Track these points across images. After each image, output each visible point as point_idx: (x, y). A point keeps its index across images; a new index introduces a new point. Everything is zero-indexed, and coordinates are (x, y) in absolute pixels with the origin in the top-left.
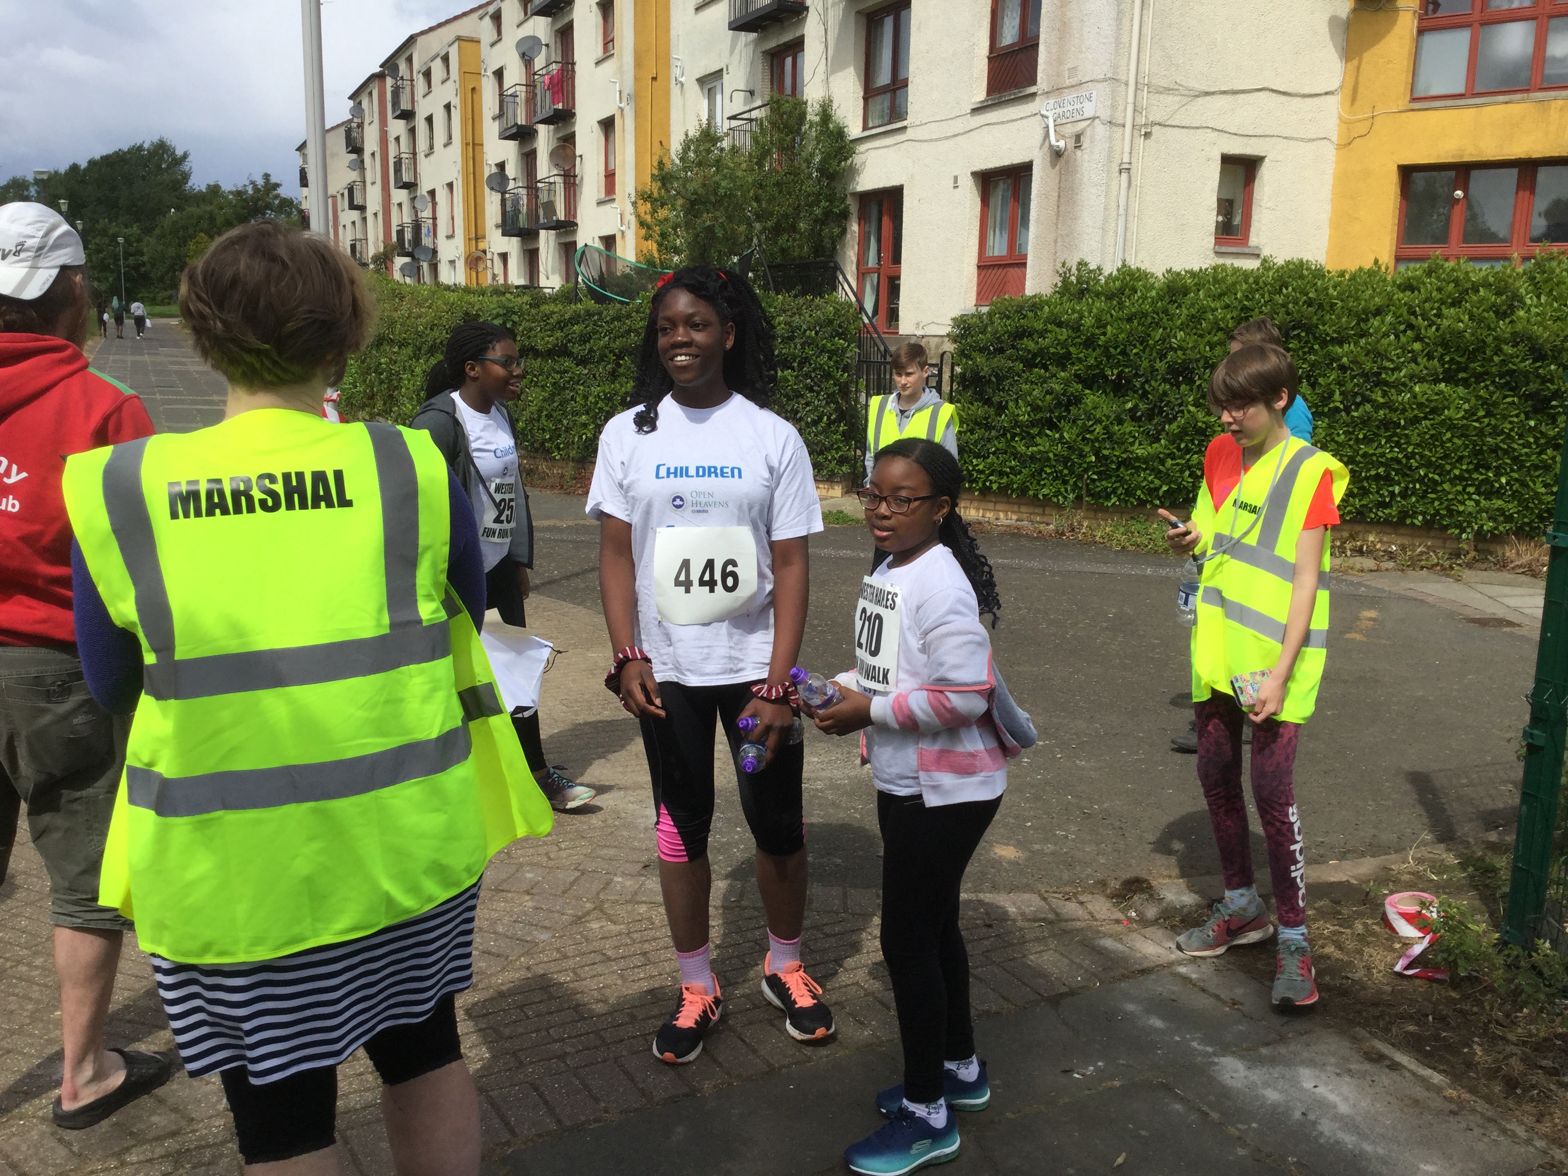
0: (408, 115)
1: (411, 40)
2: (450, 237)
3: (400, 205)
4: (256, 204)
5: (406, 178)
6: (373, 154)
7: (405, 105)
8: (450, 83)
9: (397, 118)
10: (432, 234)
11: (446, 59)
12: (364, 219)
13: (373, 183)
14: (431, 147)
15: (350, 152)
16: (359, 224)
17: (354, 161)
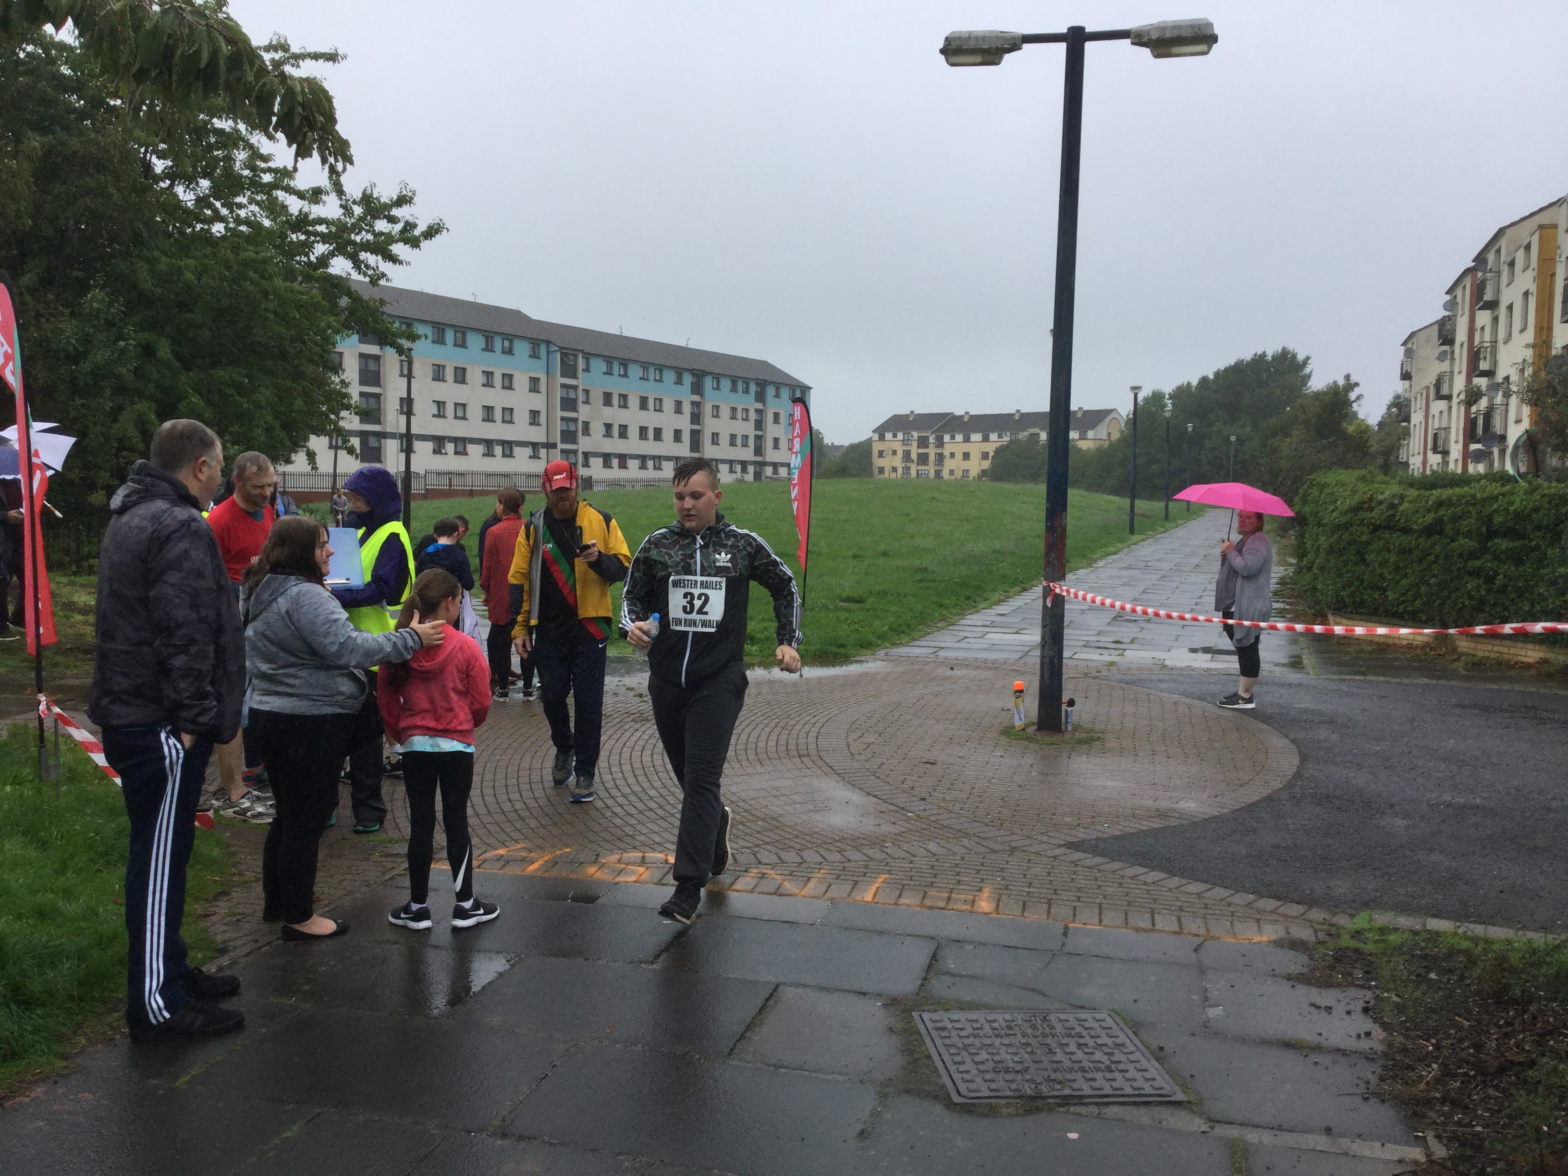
0: (1492, 305)
1: (1501, 232)
2: (1518, 421)
4: (1333, 401)
5: (1484, 366)
6: (1462, 345)
7: (1488, 296)
8: (1530, 270)
9: (1481, 309)
10: (1503, 420)
11: (1528, 247)
12: (1450, 408)
13: (1460, 372)
14: (1510, 334)
15: (1441, 344)
16: (1445, 414)
17: (1445, 352)
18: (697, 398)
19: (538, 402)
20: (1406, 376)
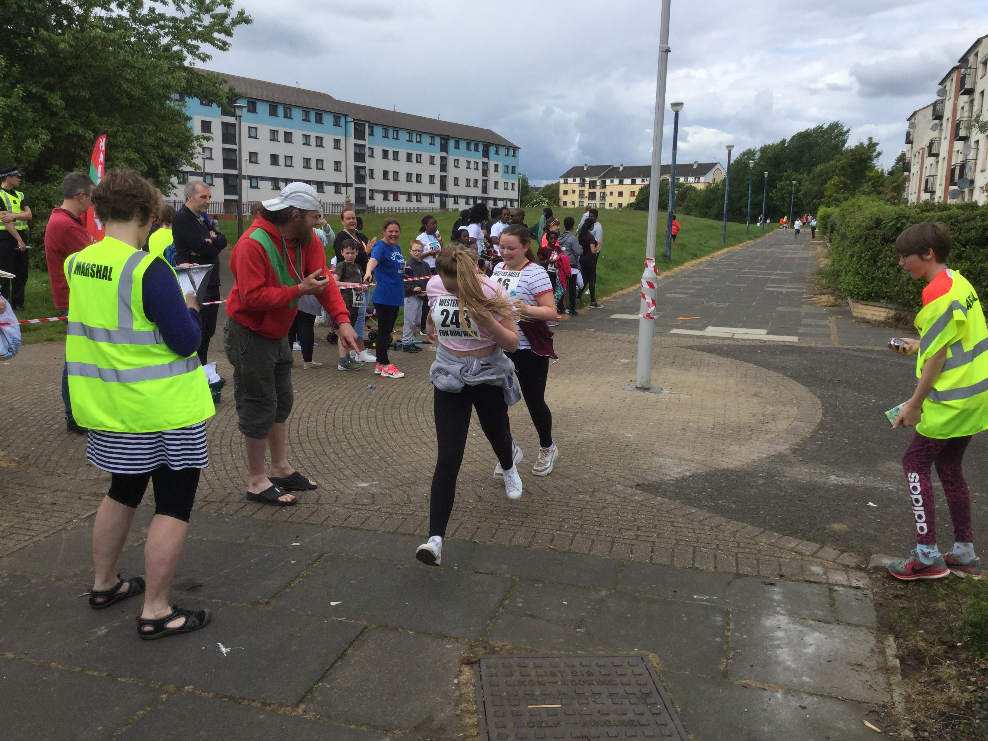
0: (970, 92)
1: (978, 42)
2: (983, 171)
3: (958, 151)
4: (861, 157)
5: (962, 133)
6: (948, 119)
7: (968, 86)
9: (962, 94)
10: (973, 170)
12: (938, 162)
13: (945, 138)
14: (981, 111)
15: (934, 119)
16: (934, 166)
17: (936, 124)
18: (444, 154)
19: (339, 156)
20: (909, 141)
